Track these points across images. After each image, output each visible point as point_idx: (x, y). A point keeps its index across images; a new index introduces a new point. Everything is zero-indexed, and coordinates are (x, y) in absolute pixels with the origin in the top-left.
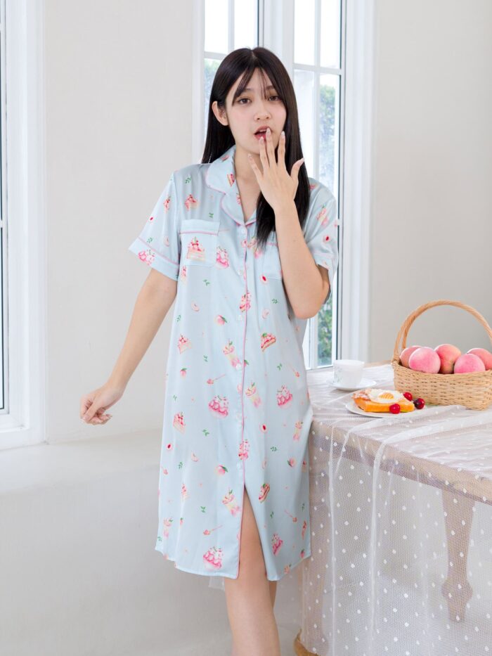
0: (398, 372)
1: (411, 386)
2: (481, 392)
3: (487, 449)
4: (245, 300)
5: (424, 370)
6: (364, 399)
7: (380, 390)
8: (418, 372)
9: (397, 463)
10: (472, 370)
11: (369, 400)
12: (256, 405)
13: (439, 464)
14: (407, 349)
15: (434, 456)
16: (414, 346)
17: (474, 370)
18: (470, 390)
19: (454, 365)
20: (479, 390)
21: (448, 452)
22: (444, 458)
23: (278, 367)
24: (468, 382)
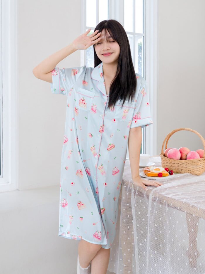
0: (163, 159)
1: (168, 165)
2: (198, 168)
3: (197, 193)
4: (102, 128)
5: (174, 158)
6: (147, 171)
7: (155, 167)
8: (171, 159)
9: (158, 199)
10: (194, 158)
11: (149, 171)
12: (102, 174)
13: (175, 200)
14: (167, 149)
15: (174, 196)
16: (170, 148)
17: (195, 158)
18: (193, 167)
19: (187, 156)
20: (198, 167)
21: (180, 194)
22: (178, 197)
23: (115, 158)
24: (192, 163)
